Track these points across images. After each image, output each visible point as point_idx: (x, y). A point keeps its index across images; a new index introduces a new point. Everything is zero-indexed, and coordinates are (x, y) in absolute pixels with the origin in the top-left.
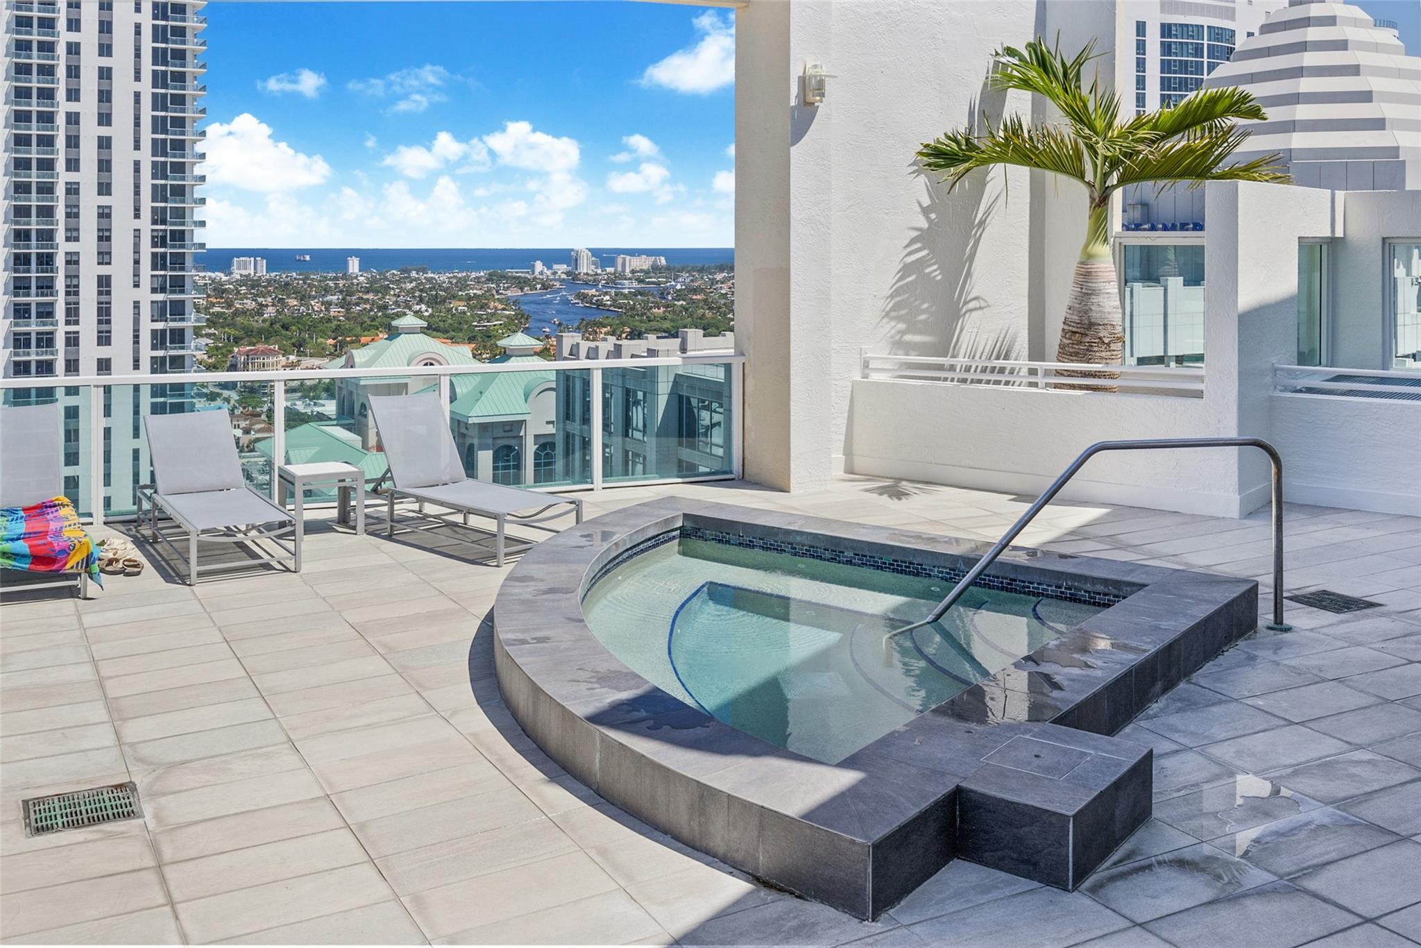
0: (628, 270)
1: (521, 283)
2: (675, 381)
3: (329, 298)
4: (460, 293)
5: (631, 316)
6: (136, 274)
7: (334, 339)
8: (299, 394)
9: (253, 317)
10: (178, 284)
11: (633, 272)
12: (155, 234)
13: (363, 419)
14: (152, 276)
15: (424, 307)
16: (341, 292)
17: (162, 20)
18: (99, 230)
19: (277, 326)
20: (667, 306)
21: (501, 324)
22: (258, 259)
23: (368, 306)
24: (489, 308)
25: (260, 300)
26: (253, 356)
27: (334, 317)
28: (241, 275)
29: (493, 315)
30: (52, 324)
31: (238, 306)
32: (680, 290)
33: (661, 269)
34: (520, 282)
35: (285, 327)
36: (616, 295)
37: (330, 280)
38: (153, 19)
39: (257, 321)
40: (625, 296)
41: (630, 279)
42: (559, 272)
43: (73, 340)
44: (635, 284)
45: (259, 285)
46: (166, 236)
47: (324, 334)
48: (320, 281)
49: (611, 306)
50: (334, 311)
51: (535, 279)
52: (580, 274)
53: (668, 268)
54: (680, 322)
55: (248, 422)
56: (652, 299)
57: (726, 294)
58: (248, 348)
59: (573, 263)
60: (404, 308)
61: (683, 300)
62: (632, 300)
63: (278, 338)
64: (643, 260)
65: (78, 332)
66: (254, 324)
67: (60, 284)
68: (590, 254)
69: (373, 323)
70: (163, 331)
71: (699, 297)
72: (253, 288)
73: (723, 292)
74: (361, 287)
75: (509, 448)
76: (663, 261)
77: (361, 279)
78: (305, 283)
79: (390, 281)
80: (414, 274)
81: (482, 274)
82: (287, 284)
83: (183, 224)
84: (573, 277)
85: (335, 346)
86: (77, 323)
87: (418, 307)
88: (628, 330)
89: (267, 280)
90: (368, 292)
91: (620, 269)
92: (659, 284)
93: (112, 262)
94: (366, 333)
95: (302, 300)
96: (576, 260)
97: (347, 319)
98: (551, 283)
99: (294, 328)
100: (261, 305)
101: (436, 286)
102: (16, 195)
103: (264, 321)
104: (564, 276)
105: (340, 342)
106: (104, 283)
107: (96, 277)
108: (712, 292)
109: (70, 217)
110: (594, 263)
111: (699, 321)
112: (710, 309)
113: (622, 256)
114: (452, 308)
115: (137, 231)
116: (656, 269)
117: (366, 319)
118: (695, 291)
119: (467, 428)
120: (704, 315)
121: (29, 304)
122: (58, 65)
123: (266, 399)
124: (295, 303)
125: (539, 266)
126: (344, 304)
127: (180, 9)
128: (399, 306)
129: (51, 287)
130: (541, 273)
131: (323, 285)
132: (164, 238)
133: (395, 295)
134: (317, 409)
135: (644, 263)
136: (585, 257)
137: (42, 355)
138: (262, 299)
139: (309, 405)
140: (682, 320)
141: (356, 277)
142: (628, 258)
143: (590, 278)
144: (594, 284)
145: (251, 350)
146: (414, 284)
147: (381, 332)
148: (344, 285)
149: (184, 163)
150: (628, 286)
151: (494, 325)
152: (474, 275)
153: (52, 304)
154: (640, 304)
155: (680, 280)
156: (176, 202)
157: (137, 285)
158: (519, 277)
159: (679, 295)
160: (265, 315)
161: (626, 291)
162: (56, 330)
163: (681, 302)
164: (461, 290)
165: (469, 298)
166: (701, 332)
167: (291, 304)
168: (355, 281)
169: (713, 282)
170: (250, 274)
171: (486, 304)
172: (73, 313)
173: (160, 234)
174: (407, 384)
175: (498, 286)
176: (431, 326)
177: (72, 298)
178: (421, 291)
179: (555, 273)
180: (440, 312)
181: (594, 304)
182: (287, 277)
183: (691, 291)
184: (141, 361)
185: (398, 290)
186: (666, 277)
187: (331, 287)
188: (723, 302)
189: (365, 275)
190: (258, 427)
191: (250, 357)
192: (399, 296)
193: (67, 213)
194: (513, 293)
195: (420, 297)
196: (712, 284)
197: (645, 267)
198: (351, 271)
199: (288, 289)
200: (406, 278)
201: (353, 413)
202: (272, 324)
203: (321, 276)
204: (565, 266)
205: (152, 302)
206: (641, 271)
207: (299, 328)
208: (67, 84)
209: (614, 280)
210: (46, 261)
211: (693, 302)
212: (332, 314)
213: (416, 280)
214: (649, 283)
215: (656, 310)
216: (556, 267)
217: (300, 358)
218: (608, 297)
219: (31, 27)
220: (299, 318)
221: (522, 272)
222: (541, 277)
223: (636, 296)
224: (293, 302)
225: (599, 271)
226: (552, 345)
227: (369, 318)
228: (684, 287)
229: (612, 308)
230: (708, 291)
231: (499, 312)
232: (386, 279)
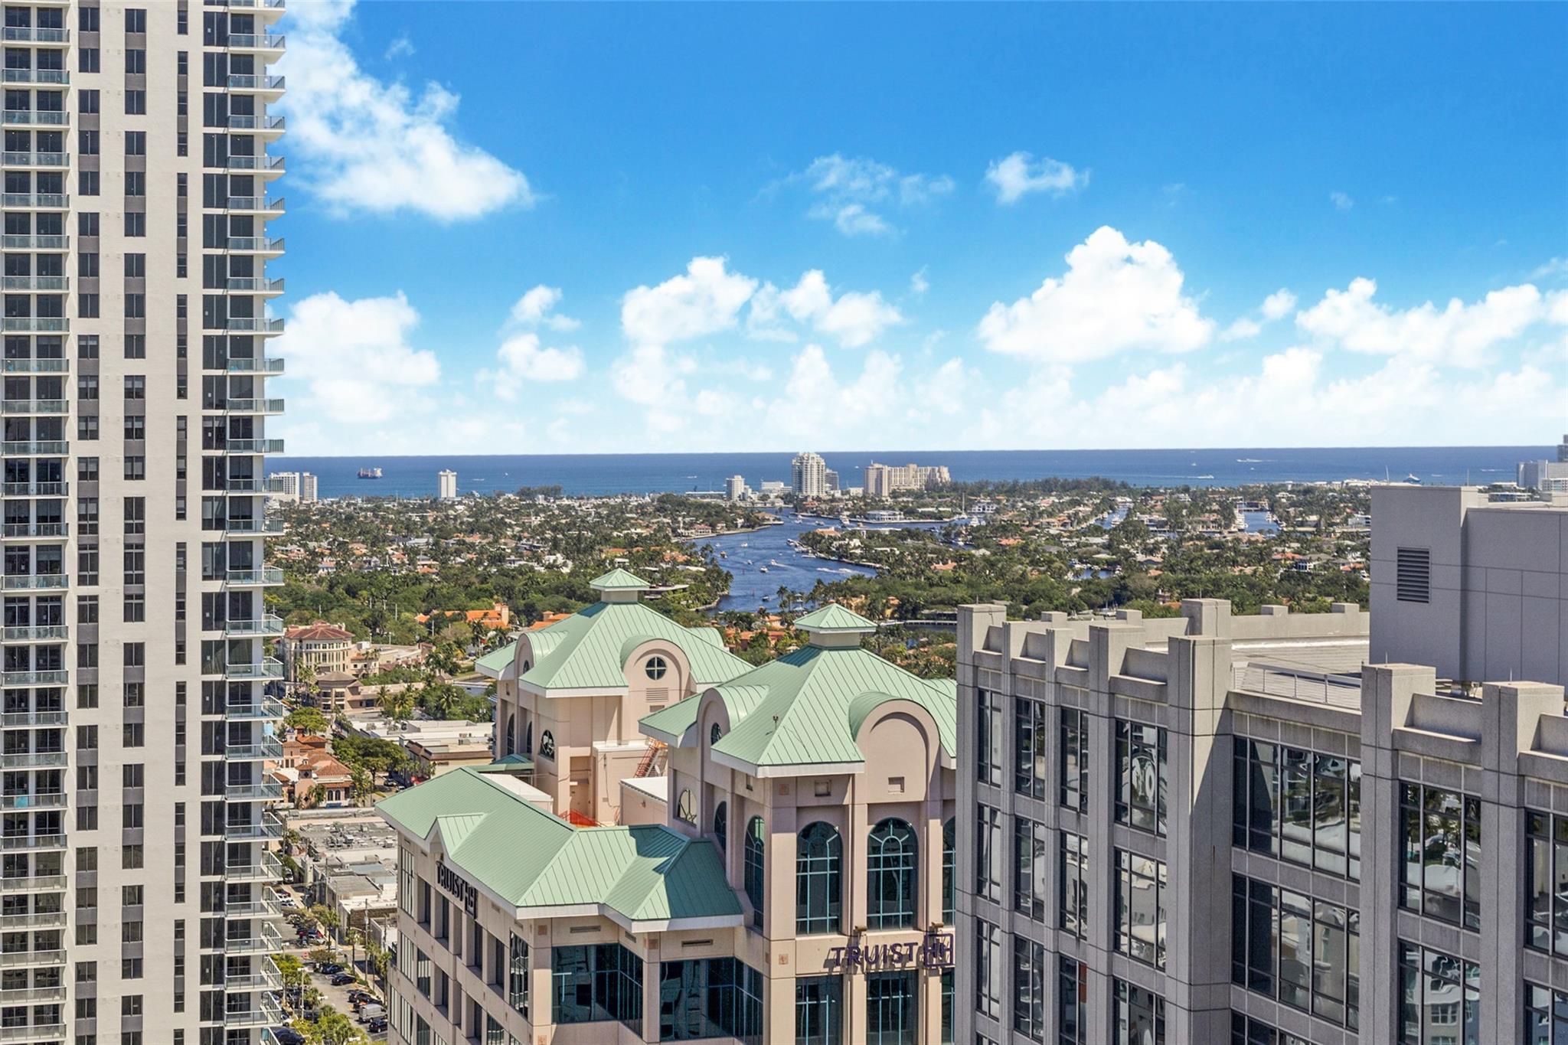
0: (885, 493)
1: (712, 516)
2: (1227, 709)
3: (414, 541)
4: (615, 534)
5: (899, 576)
6: (181, 497)
7: (426, 613)
8: (378, 709)
9: (304, 575)
10: (242, 513)
11: (894, 494)
12: (209, 424)
13: (547, 761)
14: (205, 499)
15: (560, 558)
16: (431, 531)
17: (219, 45)
18: (127, 418)
19: (340, 590)
20: (958, 559)
21: (684, 590)
22: (306, 474)
23: (473, 556)
24: (663, 560)
25: (312, 545)
26: (309, 642)
27: (424, 575)
28: (281, 502)
29: (671, 572)
30: (59, 584)
31: (279, 555)
32: (979, 528)
33: (941, 490)
34: (709, 514)
35: (352, 592)
36: (869, 538)
37: (413, 510)
38: (206, 44)
39: (309, 582)
40: (885, 540)
41: (891, 508)
42: (772, 496)
43: (89, 611)
44: (900, 518)
45: (308, 520)
46: (224, 428)
47: (409, 604)
48: (399, 513)
49: (862, 557)
50: (423, 565)
51: (733, 507)
52: (806, 498)
53: (954, 488)
54: (984, 587)
55: (306, 757)
56: (931, 546)
57: (1059, 536)
58: (302, 628)
59: (795, 479)
60: (530, 559)
61: (987, 547)
62: (898, 546)
63: (342, 610)
64: (912, 473)
65: (95, 598)
66: (306, 586)
67: (71, 514)
68: (823, 463)
69: (484, 586)
70: (221, 596)
71: (1011, 541)
72: (300, 525)
73: (1053, 531)
74: (462, 523)
75: (827, 829)
76: (945, 475)
77: (460, 508)
78: (376, 516)
79: (505, 513)
80: (540, 500)
81: (648, 499)
82: (350, 518)
83: (250, 406)
84: (795, 502)
85: (429, 626)
86: (94, 581)
87: (552, 558)
88: (896, 602)
89: (319, 510)
90: (472, 532)
91: (872, 490)
92: (939, 517)
93: (147, 475)
94: (472, 604)
95: (373, 545)
96: (800, 473)
97: (445, 578)
98: (760, 516)
99: (365, 593)
100: (313, 553)
101: (578, 522)
102: (9, 360)
103: (320, 581)
104: (780, 503)
105: (436, 618)
106: (134, 508)
107: (123, 501)
108: (1033, 533)
109: (86, 397)
110: (830, 479)
111: (1017, 586)
112: (1034, 563)
113: (877, 466)
114: (604, 561)
115: (182, 419)
116: (933, 488)
117: (473, 579)
118: (1005, 529)
119: (749, 787)
120: (1024, 575)
121: (27, 548)
122: (67, 131)
123: (328, 717)
124: (364, 551)
125: (739, 485)
126: (438, 553)
127: (244, 23)
128: (521, 556)
129: (57, 518)
130: (743, 497)
131: (403, 519)
132: (221, 431)
133: (514, 536)
134: (408, 736)
135: (912, 479)
136: (815, 469)
137: (45, 636)
138: (315, 544)
139: (395, 728)
140: (986, 584)
141: (452, 506)
142: (887, 468)
143: (823, 506)
144: (833, 515)
145: (306, 631)
146: (541, 517)
147: (497, 602)
148: (435, 520)
149: (251, 297)
150: (890, 521)
151: (674, 591)
152: (634, 501)
153: (58, 549)
154: (911, 554)
155: (976, 509)
156: (239, 368)
157: (181, 516)
158: (708, 504)
159: (977, 538)
160: (321, 571)
161: (886, 530)
162: (66, 592)
163: (982, 551)
164: (615, 529)
165: (631, 543)
166: (1226, 604)
167: (357, 552)
168: (451, 512)
169: (1034, 513)
170: (294, 501)
171: (659, 553)
172: (89, 562)
173: (216, 424)
174: (620, 697)
175: (675, 521)
176: (574, 592)
177: (88, 538)
178: (554, 529)
179: (764, 498)
180: (587, 567)
181: (833, 554)
182: (348, 505)
183: (997, 529)
184: (187, 649)
185: (517, 529)
186: (952, 505)
187: (415, 523)
188: (1054, 550)
189: (466, 501)
190: (321, 765)
191: (304, 643)
192: (520, 539)
193: (80, 389)
194: (699, 534)
195: (555, 541)
196: (1033, 516)
197: (915, 487)
198: (444, 495)
199: (351, 526)
200: (529, 506)
201: (529, 751)
202: (331, 587)
203: (400, 504)
204: (782, 485)
205: (205, 545)
206: (909, 493)
207: (372, 595)
208: (80, 164)
209: (864, 509)
210: (51, 472)
211: (1004, 550)
212: (420, 569)
213: (545, 509)
214: (924, 515)
215: (940, 566)
216: (766, 486)
217: (378, 646)
218: (856, 542)
219: (28, 67)
220: (372, 576)
221: (712, 496)
222: (742, 504)
223: (904, 539)
224: (360, 549)
225: (838, 494)
226: (770, 629)
227: (477, 576)
228: (984, 523)
229: (864, 562)
230: (1027, 530)
231: (680, 567)
232: (498, 509)
